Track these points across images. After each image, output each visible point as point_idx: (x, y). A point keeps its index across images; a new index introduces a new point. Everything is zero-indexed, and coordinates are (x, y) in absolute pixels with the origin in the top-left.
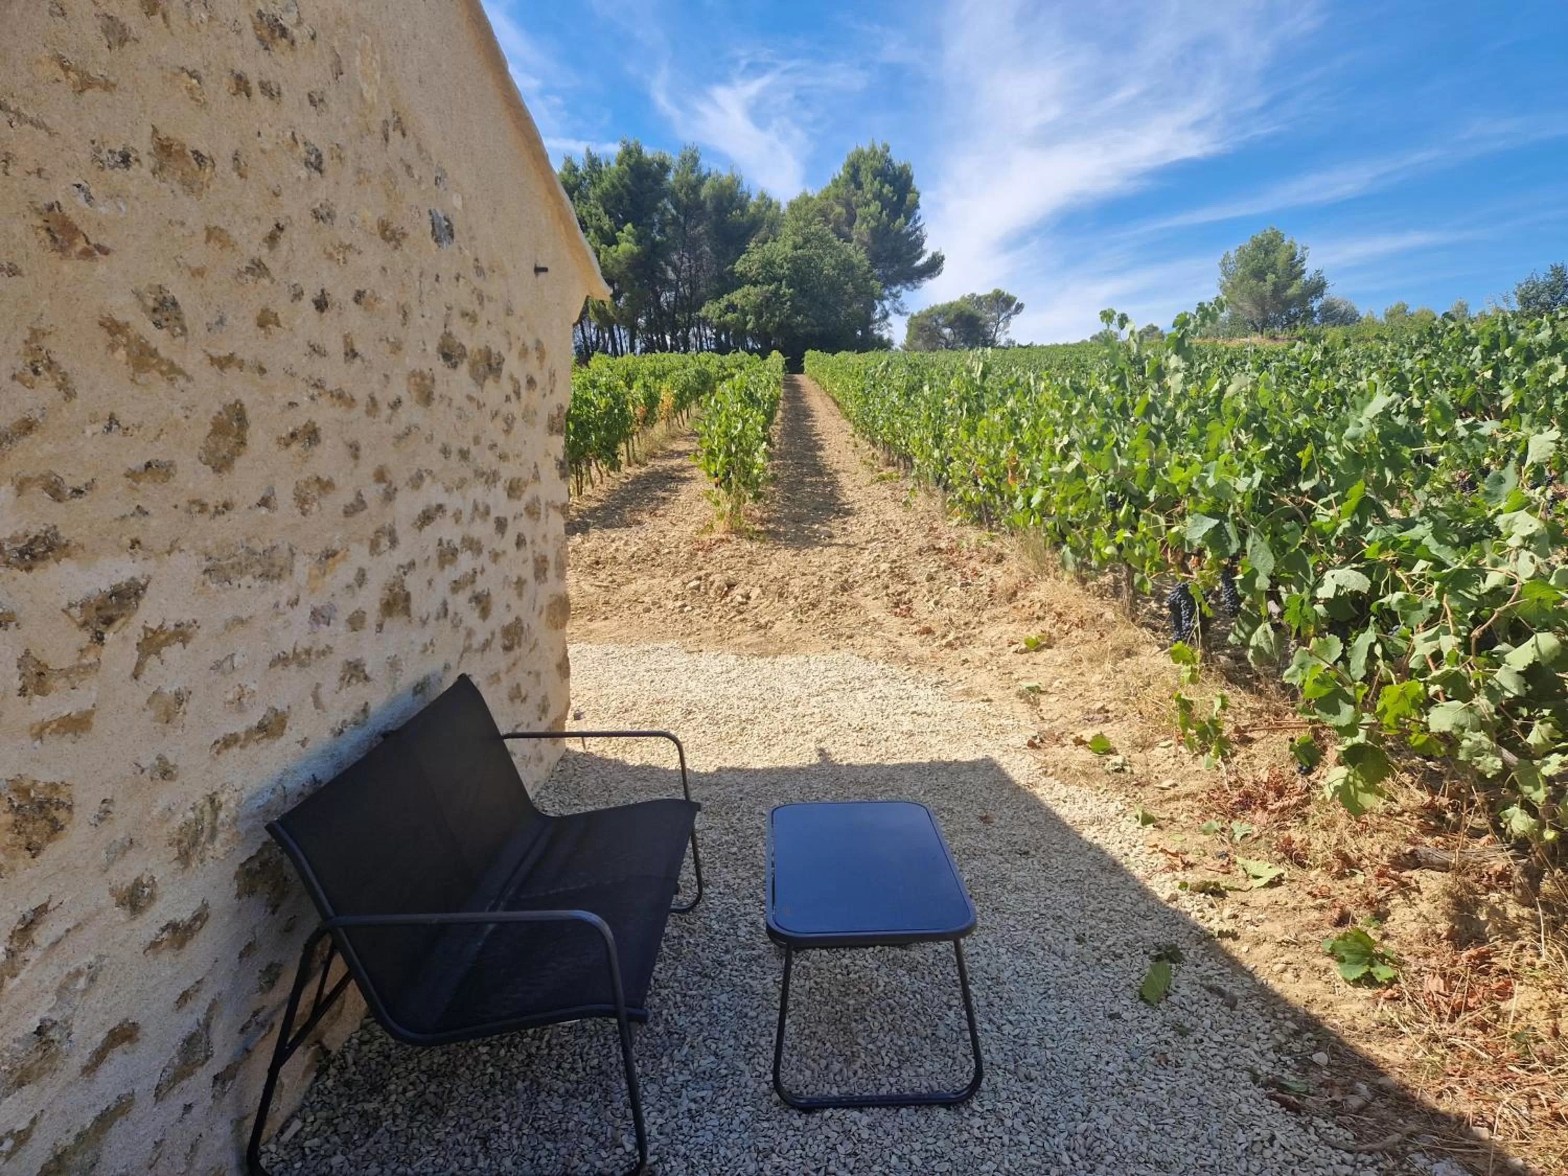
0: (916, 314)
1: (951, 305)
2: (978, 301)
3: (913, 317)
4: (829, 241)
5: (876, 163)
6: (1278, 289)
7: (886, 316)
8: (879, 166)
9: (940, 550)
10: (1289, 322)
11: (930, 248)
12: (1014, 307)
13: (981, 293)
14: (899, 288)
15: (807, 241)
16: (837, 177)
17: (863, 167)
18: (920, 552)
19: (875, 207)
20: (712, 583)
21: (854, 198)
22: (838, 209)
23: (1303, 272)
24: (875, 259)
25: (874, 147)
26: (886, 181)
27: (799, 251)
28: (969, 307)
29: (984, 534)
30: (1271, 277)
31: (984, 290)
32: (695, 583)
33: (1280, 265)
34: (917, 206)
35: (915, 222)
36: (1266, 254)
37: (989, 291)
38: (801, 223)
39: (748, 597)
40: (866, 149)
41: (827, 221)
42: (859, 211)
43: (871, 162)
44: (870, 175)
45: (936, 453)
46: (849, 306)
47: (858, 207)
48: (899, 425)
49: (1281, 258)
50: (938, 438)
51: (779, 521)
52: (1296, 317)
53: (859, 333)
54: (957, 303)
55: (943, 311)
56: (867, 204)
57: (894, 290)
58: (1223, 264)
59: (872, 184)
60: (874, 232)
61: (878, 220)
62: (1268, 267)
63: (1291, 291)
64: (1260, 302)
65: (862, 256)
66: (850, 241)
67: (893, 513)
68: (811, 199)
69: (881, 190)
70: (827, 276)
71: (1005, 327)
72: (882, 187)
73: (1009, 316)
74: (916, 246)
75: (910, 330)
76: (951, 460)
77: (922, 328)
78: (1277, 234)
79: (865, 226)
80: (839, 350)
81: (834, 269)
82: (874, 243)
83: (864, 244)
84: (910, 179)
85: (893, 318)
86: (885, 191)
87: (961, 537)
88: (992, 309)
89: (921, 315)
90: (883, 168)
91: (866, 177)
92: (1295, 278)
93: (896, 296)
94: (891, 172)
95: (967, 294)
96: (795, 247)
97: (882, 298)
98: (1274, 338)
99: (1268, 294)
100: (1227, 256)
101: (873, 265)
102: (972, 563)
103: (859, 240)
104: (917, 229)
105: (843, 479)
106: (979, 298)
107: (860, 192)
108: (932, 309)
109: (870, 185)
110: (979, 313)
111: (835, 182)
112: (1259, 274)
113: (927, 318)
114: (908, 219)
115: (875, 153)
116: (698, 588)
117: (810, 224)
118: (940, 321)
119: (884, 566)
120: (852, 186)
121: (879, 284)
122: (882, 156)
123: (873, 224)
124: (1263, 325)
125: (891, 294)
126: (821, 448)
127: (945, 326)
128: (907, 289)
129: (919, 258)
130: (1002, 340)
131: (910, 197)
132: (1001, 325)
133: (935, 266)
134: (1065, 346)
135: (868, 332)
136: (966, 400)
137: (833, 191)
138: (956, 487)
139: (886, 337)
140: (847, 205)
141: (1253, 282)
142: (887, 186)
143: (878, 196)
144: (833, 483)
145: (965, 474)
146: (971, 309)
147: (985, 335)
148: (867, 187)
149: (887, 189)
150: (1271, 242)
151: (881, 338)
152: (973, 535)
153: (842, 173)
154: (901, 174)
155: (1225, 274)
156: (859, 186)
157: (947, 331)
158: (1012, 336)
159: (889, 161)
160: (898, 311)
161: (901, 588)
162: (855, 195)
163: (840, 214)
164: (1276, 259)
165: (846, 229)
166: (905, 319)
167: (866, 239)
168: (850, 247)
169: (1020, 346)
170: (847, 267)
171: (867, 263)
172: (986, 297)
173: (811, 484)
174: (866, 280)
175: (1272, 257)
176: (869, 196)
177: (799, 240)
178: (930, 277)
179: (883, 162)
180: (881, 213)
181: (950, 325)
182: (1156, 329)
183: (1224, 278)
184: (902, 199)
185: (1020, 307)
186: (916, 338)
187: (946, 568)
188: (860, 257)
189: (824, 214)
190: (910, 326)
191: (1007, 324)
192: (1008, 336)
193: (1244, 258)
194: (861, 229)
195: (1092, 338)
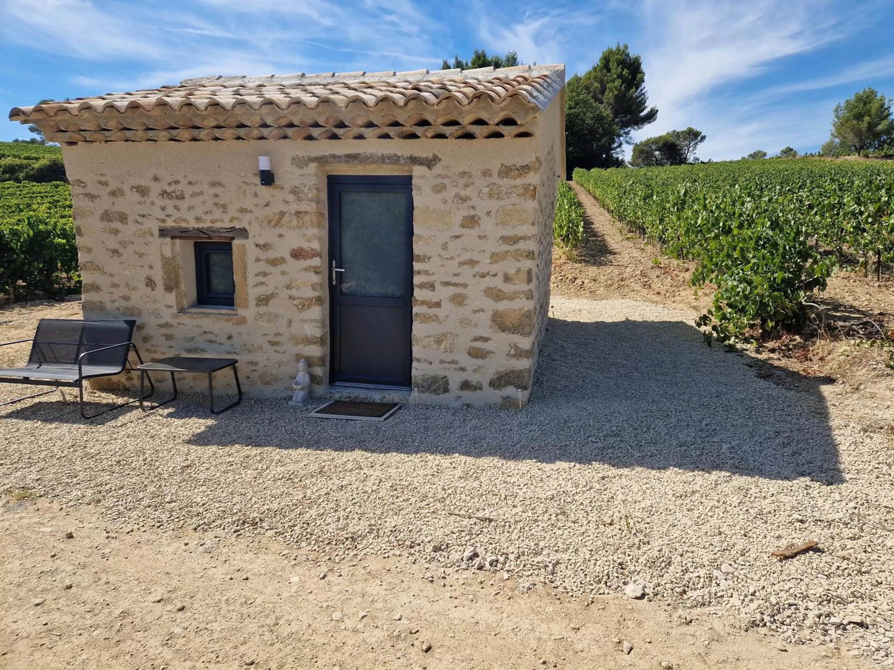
0: (638, 143)
1: (661, 137)
2: (677, 135)
3: (636, 145)
4: (591, 104)
5: (619, 57)
6: (871, 126)
7: (620, 145)
8: (621, 58)
9: (661, 268)
10: (879, 145)
11: (649, 105)
12: (699, 138)
13: (679, 130)
14: (629, 129)
15: (577, 104)
16: (596, 66)
17: (612, 59)
18: (652, 268)
19: (618, 82)
20: (567, 278)
21: (605, 78)
22: (596, 84)
23: (889, 115)
24: (616, 113)
25: (619, 47)
26: (625, 67)
27: (572, 110)
28: (672, 139)
29: (681, 262)
30: (867, 119)
31: (681, 128)
32: (560, 278)
33: (873, 111)
34: (642, 81)
35: (642, 90)
36: (865, 104)
37: (685, 129)
38: (574, 94)
39: (583, 283)
40: (614, 49)
41: (589, 92)
42: (609, 85)
43: (617, 56)
44: (615, 64)
45: (661, 227)
46: (600, 141)
47: (608, 83)
48: (640, 213)
49: (874, 106)
50: (661, 220)
51: (585, 256)
52: (884, 142)
53: (604, 156)
54: (665, 136)
55: (656, 141)
56: (613, 81)
57: (626, 130)
58: (836, 110)
59: (617, 69)
60: (616, 97)
61: (619, 90)
62: (865, 113)
63: (880, 127)
64: (859, 134)
65: (609, 112)
66: (601, 103)
67: (636, 253)
68: (580, 79)
69: (622, 73)
70: (588, 124)
71: (693, 150)
72: (623, 70)
73: (696, 143)
74: (641, 104)
75: (634, 153)
76: (667, 230)
77: (642, 152)
78: (872, 92)
79: (611, 94)
80: (593, 167)
81: (592, 120)
82: (616, 103)
83: (610, 104)
84: (639, 65)
85: (625, 146)
86: (624, 73)
87: (670, 263)
88: (685, 139)
89: (642, 144)
90: (623, 60)
91: (613, 65)
92: (883, 119)
93: (627, 133)
94: (628, 61)
95: (670, 130)
96: (570, 108)
97: (619, 136)
98: (867, 156)
99: (864, 129)
100: (839, 106)
101: (615, 117)
102: (675, 272)
103: (607, 102)
104: (642, 94)
105: (608, 238)
106: (678, 133)
107: (609, 74)
108: (649, 140)
109: (615, 69)
110: (678, 142)
111: (595, 69)
112: (859, 117)
113: (645, 145)
114: (637, 88)
115: (619, 51)
116: (562, 279)
117: (579, 94)
118: (653, 147)
119: (638, 272)
120: (605, 71)
121: (618, 128)
122: (623, 52)
123: (616, 92)
124: (860, 149)
125: (625, 133)
126: (592, 223)
127: (656, 150)
128: (635, 129)
129: (642, 111)
130: (691, 158)
131: (639, 76)
132: (691, 149)
133: (652, 116)
134: (731, 162)
135: (609, 156)
136: (677, 205)
137: (593, 74)
138: (669, 241)
139: (620, 158)
140: (601, 82)
141: (855, 122)
142: (625, 70)
143: (620, 76)
144: (603, 241)
145: (674, 236)
146: (673, 139)
147: (681, 155)
148: (613, 71)
149: (625, 72)
150: (868, 97)
151: (617, 159)
152: (675, 262)
153: (599, 63)
154: (634, 63)
155: (837, 117)
156: (609, 70)
157: (657, 153)
158: (697, 156)
159: (628, 55)
160: (628, 142)
161: (646, 279)
162: (606, 76)
163: (597, 87)
164: (871, 107)
165: (600, 96)
166: (631, 147)
167: (612, 101)
168: (601, 106)
169: (702, 162)
170: (599, 119)
171: (612, 116)
172: (683, 132)
173: (593, 241)
174: (610, 126)
175: (868, 106)
176: (615, 76)
177: (573, 104)
178: (649, 123)
179: (624, 55)
180: (621, 86)
181: (659, 149)
182: (791, 150)
183: (836, 120)
184: (634, 78)
185: (704, 138)
186: (639, 157)
187: (664, 274)
188: (607, 112)
189: (587, 88)
190: (634, 150)
191: (695, 148)
192: (695, 156)
193: (849, 106)
194: (609, 96)
195: (749, 156)
